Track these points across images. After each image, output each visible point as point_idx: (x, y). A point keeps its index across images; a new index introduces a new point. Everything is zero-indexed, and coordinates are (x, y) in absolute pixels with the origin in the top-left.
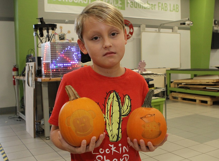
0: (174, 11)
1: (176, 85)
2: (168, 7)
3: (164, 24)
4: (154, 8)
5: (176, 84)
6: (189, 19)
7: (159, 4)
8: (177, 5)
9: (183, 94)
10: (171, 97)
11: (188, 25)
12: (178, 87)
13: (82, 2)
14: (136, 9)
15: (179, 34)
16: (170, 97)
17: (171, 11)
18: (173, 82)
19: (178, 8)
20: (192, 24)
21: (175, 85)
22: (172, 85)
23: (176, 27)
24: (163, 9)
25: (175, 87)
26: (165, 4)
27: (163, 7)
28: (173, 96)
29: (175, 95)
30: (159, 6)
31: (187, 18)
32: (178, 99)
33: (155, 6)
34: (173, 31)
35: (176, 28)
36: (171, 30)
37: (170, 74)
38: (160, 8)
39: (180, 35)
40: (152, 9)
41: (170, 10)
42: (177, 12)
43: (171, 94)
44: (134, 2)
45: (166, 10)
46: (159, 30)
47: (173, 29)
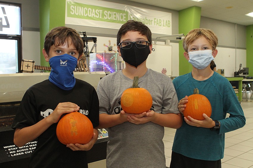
2: (162, 23)
3: (160, 37)
4: (151, 23)
6: (183, 34)
7: (155, 20)
8: (169, 21)
13: (95, 17)
15: (171, 47)
19: (169, 24)
23: (168, 40)
24: (158, 25)
26: (160, 20)
30: (155, 22)
33: (152, 22)
34: (165, 44)
36: (164, 42)
38: (156, 23)
40: (150, 24)
41: (164, 25)
42: (169, 27)
44: (135, 18)
45: (160, 26)
46: (155, 42)
47: (165, 42)
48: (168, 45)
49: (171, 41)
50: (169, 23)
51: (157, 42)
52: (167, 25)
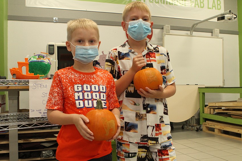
0: (214, 8)
1: (212, 110)
5: (212, 108)
6: (230, 11)
9: (221, 124)
10: (205, 127)
11: (230, 19)
12: (215, 112)
14: (157, 4)
16: (203, 127)
17: (210, 8)
18: (208, 105)
20: (235, 18)
21: (210, 110)
22: (206, 110)
23: (216, 29)
24: (197, 6)
25: (210, 114)
27: (198, 3)
28: (208, 126)
29: (210, 124)
31: (228, 10)
32: (214, 131)
34: (212, 36)
35: (217, 31)
36: (210, 34)
37: (204, 94)
38: (193, 4)
39: (223, 40)
41: (208, 7)
43: (204, 123)
45: (201, 7)
46: (190, 33)
47: (212, 33)
48: (217, 37)
49: (222, 32)
50: (219, 3)
51: (194, 32)
52: (215, 6)
